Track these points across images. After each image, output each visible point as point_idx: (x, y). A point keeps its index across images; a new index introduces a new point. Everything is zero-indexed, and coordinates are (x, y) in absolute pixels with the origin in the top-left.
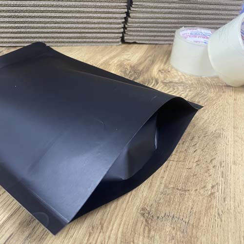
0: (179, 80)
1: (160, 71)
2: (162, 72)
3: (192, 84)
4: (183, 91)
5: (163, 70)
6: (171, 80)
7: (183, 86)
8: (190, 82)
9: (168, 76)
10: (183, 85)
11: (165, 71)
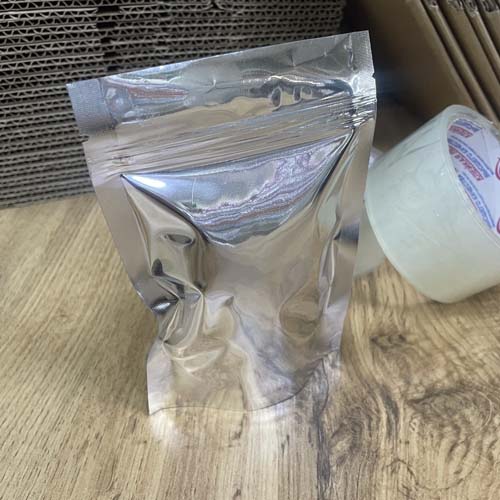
0: (449, 374)
1: (374, 341)
2: (384, 349)
3: (492, 382)
4: (485, 431)
5: (382, 334)
6: (426, 382)
7: (475, 402)
8: (480, 372)
9: (409, 360)
10: (469, 396)
11: (390, 340)
